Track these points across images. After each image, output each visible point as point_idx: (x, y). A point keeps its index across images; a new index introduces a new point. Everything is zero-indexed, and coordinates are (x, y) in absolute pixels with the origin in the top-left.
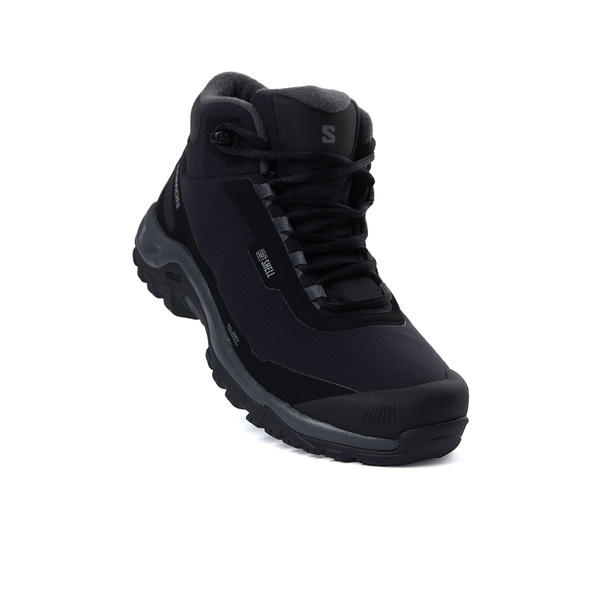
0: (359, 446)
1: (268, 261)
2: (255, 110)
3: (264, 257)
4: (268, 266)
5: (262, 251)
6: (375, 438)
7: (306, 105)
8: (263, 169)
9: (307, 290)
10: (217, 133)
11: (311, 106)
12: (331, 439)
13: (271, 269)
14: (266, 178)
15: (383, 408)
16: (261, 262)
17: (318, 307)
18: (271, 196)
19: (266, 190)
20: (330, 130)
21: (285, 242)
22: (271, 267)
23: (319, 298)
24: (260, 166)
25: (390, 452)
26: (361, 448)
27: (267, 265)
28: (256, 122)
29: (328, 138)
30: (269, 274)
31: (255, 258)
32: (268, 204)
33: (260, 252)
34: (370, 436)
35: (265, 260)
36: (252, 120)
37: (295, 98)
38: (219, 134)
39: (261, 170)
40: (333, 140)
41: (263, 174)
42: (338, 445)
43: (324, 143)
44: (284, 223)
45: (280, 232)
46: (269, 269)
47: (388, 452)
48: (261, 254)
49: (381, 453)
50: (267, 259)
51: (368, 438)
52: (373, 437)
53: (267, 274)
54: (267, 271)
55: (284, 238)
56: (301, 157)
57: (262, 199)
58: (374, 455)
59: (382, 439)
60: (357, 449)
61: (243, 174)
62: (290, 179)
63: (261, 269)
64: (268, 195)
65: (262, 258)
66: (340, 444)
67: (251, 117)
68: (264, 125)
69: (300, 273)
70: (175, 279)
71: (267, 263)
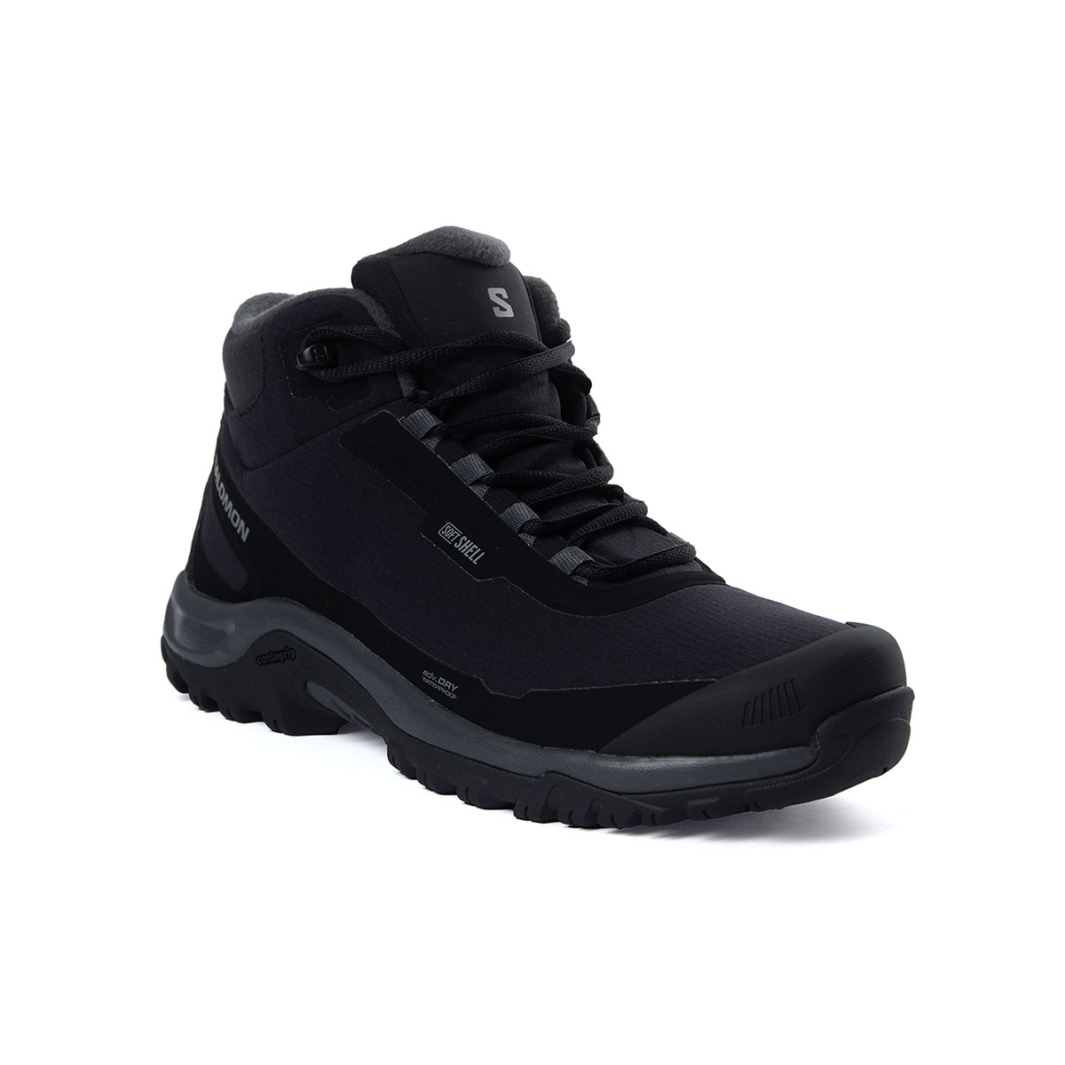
0: (747, 778)
1: (465, 538)
2: (362, 292)
3: (455, 535)
4: (468, 547)
5: (448, 525)
6: (771, 753)
7: (451, 257)
8: (406, 386)
9: (554, 560)
10: (307, 350)
11: (461, 256)
12: (691, 782)
13: (474, 550)
14: (415, 402)
15: (772, 690)
16: (453, 543)
17: (585, 582)
18: (436, 427)
19: (424, 419)
20: (500, 296)
21: (486, 496)
22: (475, 546)
23: (581, 564)
24: (399, 384)
25: (806, 771)
26: (751, 780)
27: (465, 545)
28: (372, 310)
29: (503, 309)
30: (474, 558)
31: (441, 541)
32: (432, 444)
33: (444, 530)
34: (761, 752)
35: (459, 538)
36: (364, 310)
37: (429, 250)
38: (312, 351)
39: (403, 391)
40: (510, 313)
41: (408, 397)
42: (708, 788)
43: (499, 318)
44: (475, 465)
45: (470, 485)
46: (471, 550)
47: (801, 773)
48: (448, 531)
49: (790, 777)
50: (462, 536)
51: (760, 755)
52: (768, 751)
53: (470, 558)
54: (470, 554)
55: (480, 491)
56: (471, 344)
57: (422, 439)
58: (778, 785)
59: (786, 750)
60: (745, 784)
61: (373, 409)
62: (460, 390)
63: (458, 555)
64: (430, 427)
65: (452, 538)
66: (710, 786)
67: (361, 305)
68: (386, 312)
69: (530, 540)
70: (280, 660)
71: (464, 542)
